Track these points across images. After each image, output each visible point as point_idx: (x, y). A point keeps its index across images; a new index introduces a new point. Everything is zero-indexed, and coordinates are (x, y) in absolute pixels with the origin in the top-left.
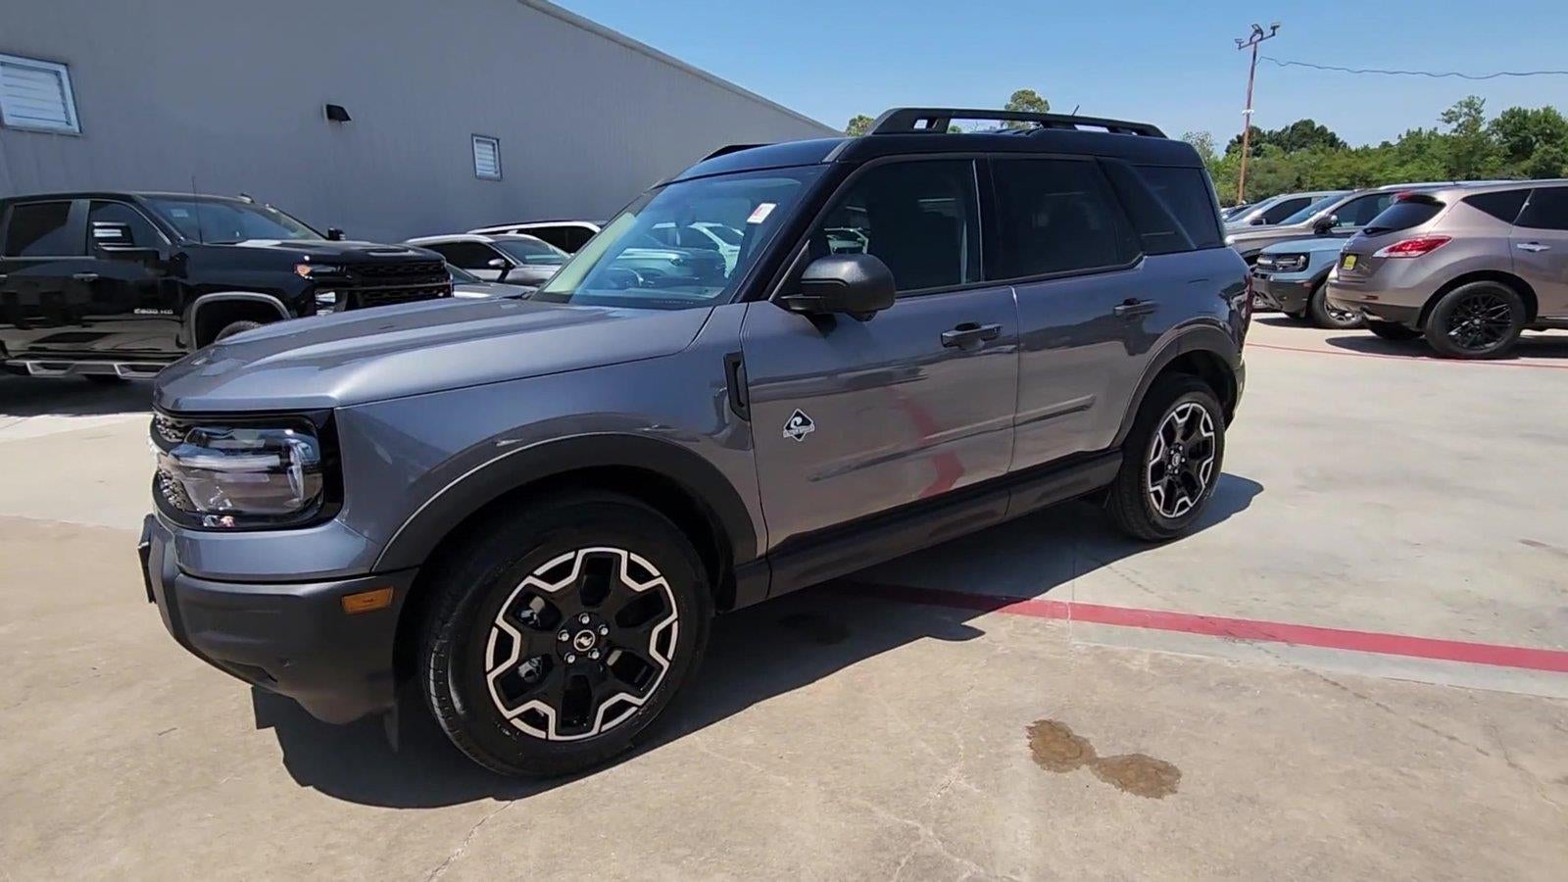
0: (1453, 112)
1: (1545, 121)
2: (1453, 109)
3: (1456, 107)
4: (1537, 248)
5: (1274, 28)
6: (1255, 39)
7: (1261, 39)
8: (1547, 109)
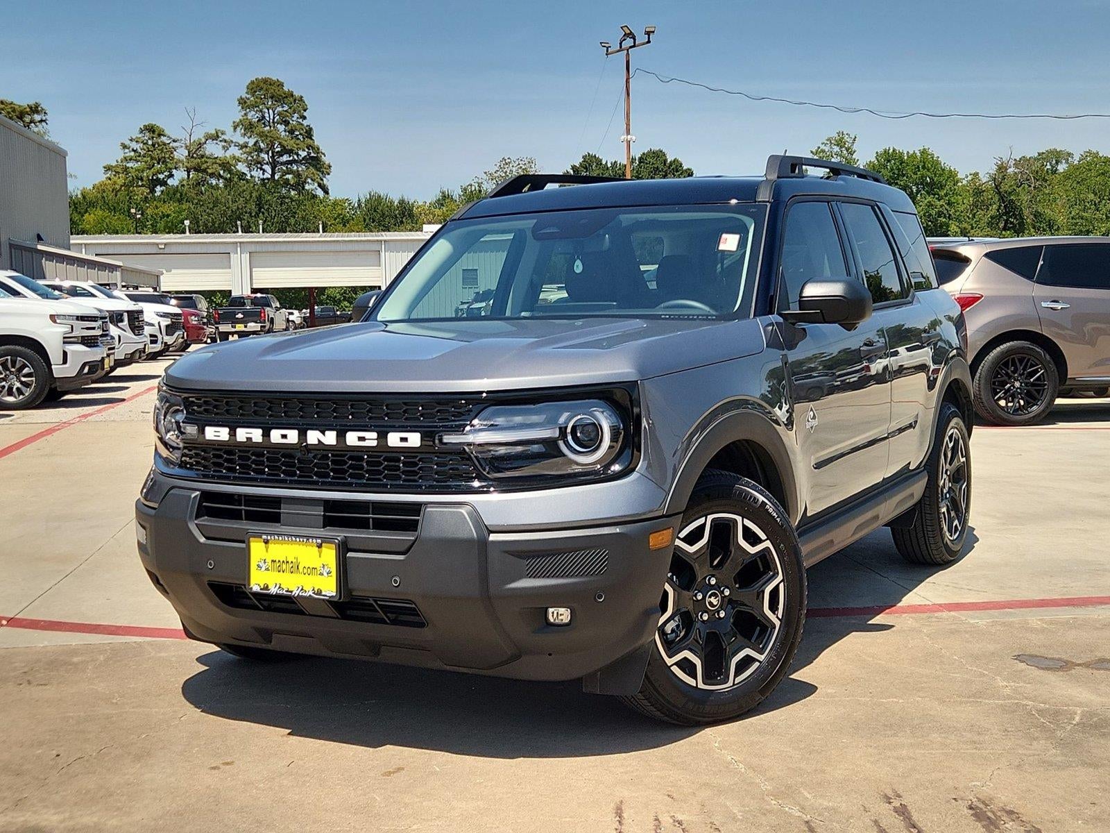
0: (823, 151)
1: (924, 167)
2: (823, 147)
3: (826, 144)
4: (1059, 306)
5: (648, 33)
6: (625, 45)
7: (634, 46)
8: (924, 152)
